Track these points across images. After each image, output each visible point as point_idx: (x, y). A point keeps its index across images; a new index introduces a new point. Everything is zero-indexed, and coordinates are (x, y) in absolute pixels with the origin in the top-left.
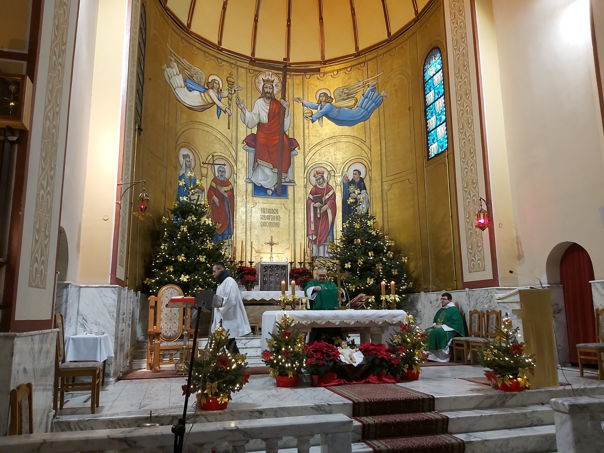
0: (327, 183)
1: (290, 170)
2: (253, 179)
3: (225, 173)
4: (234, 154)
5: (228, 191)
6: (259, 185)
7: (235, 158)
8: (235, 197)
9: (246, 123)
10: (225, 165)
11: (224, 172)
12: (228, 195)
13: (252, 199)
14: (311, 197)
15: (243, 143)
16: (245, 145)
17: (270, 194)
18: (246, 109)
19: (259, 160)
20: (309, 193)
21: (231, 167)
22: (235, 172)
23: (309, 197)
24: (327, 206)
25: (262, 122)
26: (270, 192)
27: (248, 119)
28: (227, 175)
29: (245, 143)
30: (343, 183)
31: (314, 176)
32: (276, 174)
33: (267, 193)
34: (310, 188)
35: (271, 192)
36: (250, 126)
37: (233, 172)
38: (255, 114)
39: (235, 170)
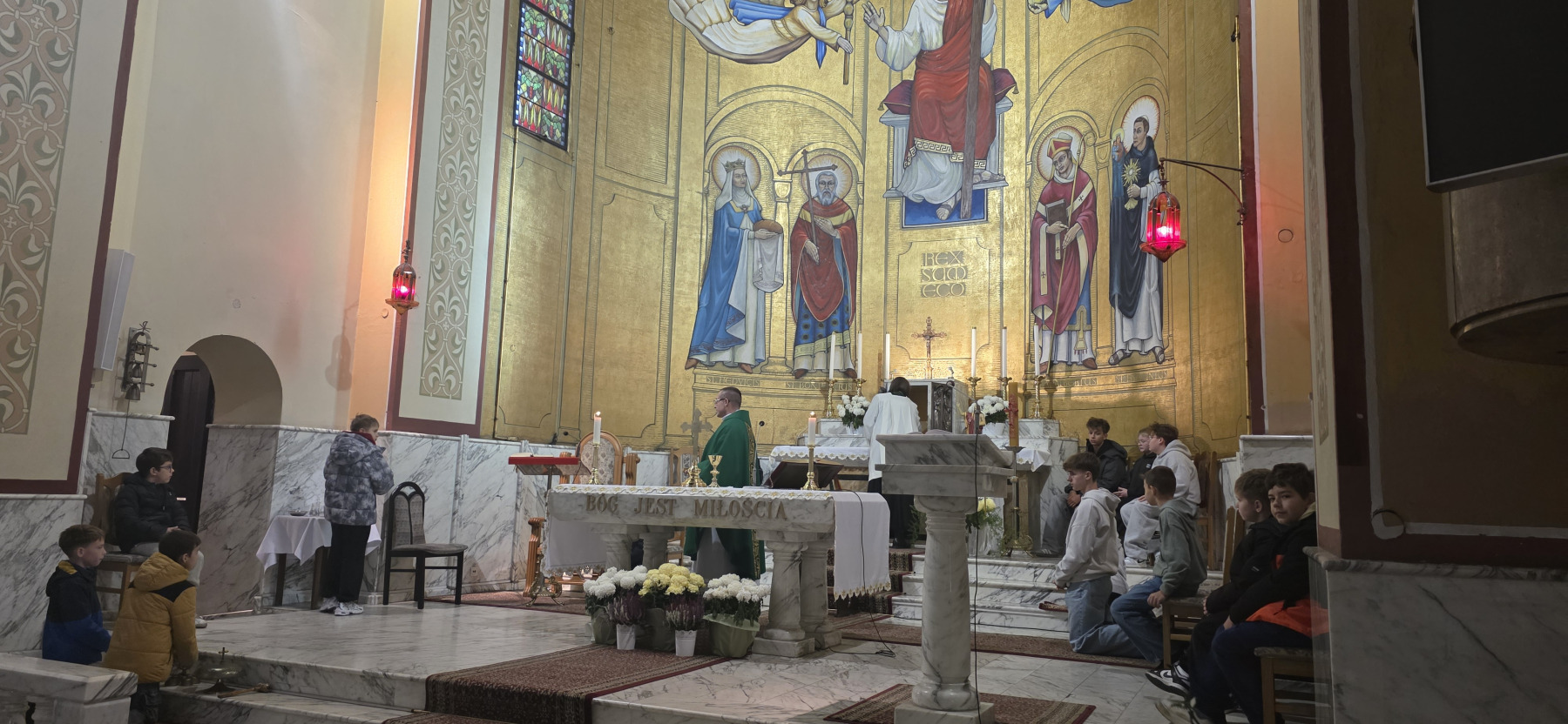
0: (1079, 167)
1: (993, 151)
2: (903, 189)
3: (835, 186)
4: (857, 138)
5: (842, 225)
6: (918, 200)
7: (860, 147)
8: (859, 236)
9: (890, 60)
10: (834, 167)
11: (833, 183)
12: (842, 235)
13: (901, 235)
14: (1042, 209)
15: (881, 108)
16: (883, 112)
17: (945, 218)
18: (889, 28)
19: (918, 141)
20: (1037, 198)
21: (851, 169)
22: (861, 180)
23: (1037, 211)
24: (1077, 227)
25: (928, 48)
26: (943, 213)
27: (894, 49)
28: (839, 190)
29: (886, 108)
30: (1113, 159)
31: (1050, 155)
32: (960, 166)
33: (936, 217)
34: (1040, 186)
35: (947, 212)
36: (898, 65)
37: (854, 180)
38: (911, 34)
39: (860, 173)
